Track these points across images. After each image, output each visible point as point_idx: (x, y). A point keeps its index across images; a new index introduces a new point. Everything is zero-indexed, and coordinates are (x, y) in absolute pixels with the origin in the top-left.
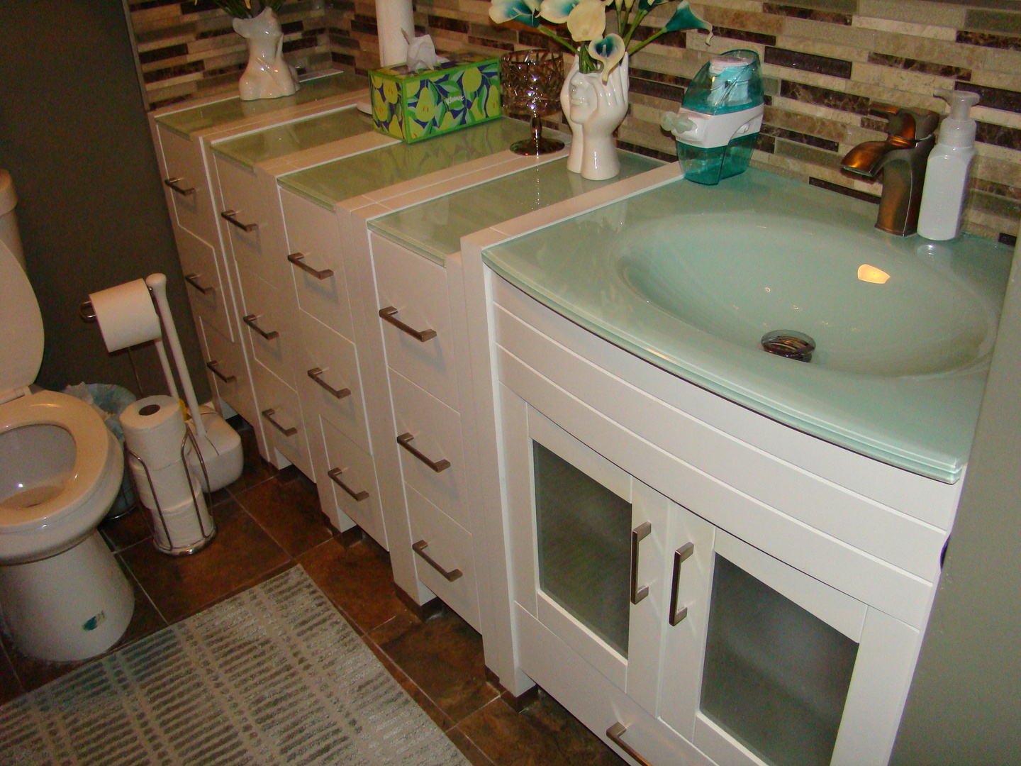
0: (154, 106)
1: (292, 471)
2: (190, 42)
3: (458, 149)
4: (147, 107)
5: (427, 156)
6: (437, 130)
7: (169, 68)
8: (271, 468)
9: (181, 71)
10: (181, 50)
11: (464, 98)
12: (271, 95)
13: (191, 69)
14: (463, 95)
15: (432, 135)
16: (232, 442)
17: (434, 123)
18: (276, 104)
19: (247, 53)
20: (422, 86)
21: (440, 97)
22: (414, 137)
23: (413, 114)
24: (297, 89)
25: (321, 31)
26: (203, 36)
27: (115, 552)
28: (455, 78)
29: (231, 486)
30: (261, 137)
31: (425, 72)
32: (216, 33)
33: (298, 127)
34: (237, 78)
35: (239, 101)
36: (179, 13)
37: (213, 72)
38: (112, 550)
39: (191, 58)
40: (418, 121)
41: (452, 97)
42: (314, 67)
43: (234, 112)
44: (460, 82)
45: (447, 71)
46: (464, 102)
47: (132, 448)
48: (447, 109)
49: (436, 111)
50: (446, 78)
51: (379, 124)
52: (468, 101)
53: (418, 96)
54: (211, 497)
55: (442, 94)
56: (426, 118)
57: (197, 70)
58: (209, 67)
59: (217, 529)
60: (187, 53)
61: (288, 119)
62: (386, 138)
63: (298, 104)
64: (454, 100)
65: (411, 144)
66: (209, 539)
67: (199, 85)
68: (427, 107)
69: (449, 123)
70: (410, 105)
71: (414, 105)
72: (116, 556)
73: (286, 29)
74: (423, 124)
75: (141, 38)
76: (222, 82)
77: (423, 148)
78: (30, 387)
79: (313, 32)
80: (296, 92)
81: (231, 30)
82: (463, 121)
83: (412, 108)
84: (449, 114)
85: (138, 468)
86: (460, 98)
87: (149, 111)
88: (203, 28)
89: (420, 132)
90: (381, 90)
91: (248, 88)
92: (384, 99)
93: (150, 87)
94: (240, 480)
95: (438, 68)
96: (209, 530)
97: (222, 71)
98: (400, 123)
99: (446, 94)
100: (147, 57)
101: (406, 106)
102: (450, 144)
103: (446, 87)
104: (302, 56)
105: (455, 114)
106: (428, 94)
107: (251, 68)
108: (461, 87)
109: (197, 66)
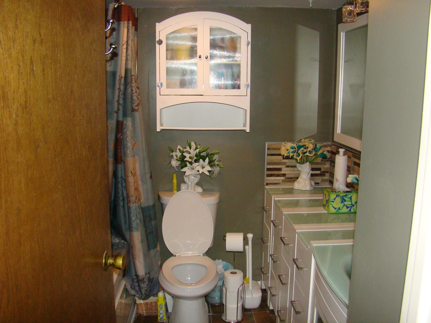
0: (267, 184)
1: (272, 311)
2: (283, 167)
3: (347, 219)
4: (265, 184)
5: (335, 218)
6: (340, 211)
7: (275, 174)
8: (268, 307)
9: (278, 175)
10: (280, 169)
11: (352, 203)
12: (303, 189)
13: (281, 176)
14: (351, 202)
15: (337, 212)
16: (259, 295)
17: (339, 209)
18: (304, 192)
19: (299, 174)
20: (337, 196)
21: (342, 201)
22: (331, 212)
23: (332, 205)
24: (312, 188)
25: (327, 172)
26: (288, 167)
27: (210, 314)
28: (349, 196)
29: (254, 309)
30: (298, 201)
31: (340, 192)
32: (292, 167)
33: (310, 200)
34: (294, 181)
35: (293, 189)
36: (282, 159)
37: (288, 178)
38: (209, 312)
39: (282, 172)
40: (333, 207)
41: (347, 202)
42: (322, 183)
43: (291, 191)
44: (351, 198)
45: (346, 194)
46: (351, 204)
47: (224, 283)
48: (344, 205)
49: (341, 205)
50: (346, 195)
51: (323, 205)
52: (353, 204)
53: (335, 199)
54: (245, 310)
55: (343, 200)
56: (337, 207)
57: (283, 176)
58: (287, 176)
59: (242, 320)
60: (281, 171)
61: (307, 197)
62: (325, 210)
63: (311, 193)
64: (348, 203)
65: (330, 214)
66: (238, 321)
67: (283, 181)
68: (337, 203)
69: (345, 210)
70: (331, 201)
71: (333, 202)
72: (209, 316)
73: (313, 169)
74: (335, 208)
75: (268, 164)
76: (290, 181)
77: (334, 216)
78: (203, 254)
79: (324, 172)
80: (311, 190)
81: (295, 167)
82: (350, 210)
83: (332, 202)
84: (345, 207)
85: (224, 289)
86: (350, 203)
87: (265, 185)
88: (288, 165)
89: (334, 211)
90: (325, 195)
91: (297, 185)
92: (325, 198)
93: (268, 178)
94: (258, 308)
95: (344, 192)
96: (240, 318)
97: (291, 178)
98: (328, 206)
99: (345, 201)
100: (268, 169)
101: (330, 201)
102: (344, 217)
103: (345, 198)
104: (318, 179)
105: (347, 207)
106: (338, 199)
107: (299, 180)
108: (351, 199)
109: (284, 175)
